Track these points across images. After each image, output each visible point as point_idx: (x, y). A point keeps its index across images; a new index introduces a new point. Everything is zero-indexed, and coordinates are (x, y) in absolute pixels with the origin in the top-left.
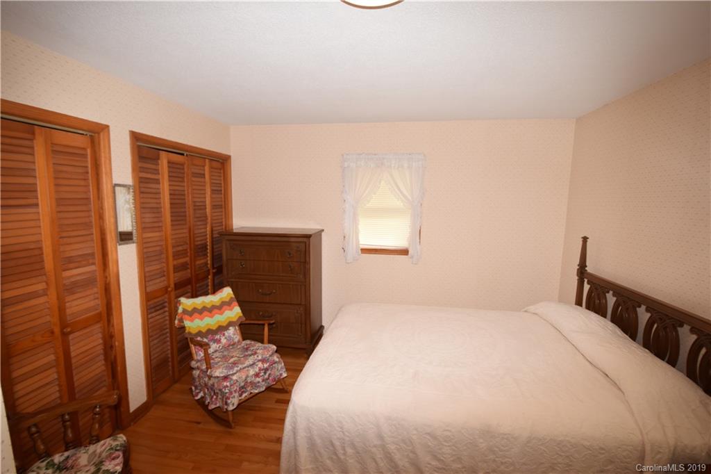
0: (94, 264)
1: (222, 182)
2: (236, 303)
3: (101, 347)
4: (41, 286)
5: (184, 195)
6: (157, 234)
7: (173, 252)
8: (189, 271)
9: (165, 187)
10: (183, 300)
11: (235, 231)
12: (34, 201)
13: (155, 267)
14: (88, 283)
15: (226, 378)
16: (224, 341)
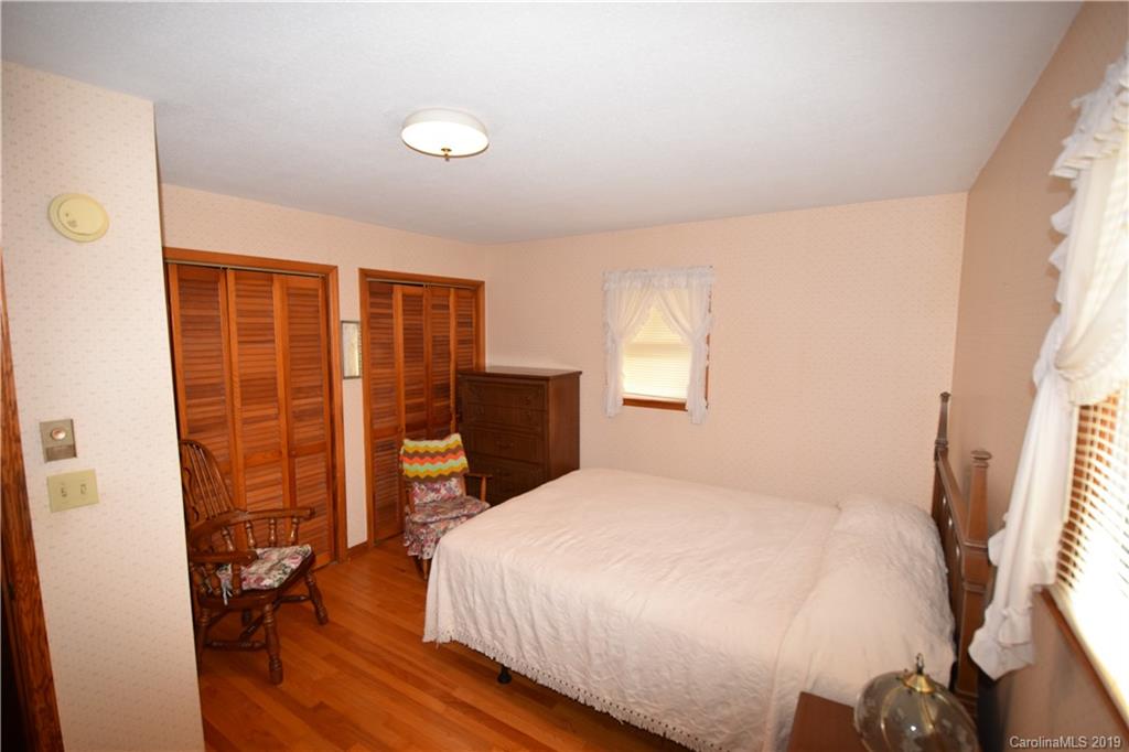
0: (321, 396)
1: (474, 313)
2: (463, 452)
3: (324, 475)
4: (273, 412)
5: (421, 329)
6: (388, 371)
7: (406, 391)
8: (425, 412)
9: (399, 322)
10: (406, 441)
11: (488, 371)
12: (270, 338)
13: (384, 404)
14: (315, 413)
15: (425, 525)
16: (443, 492)
